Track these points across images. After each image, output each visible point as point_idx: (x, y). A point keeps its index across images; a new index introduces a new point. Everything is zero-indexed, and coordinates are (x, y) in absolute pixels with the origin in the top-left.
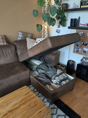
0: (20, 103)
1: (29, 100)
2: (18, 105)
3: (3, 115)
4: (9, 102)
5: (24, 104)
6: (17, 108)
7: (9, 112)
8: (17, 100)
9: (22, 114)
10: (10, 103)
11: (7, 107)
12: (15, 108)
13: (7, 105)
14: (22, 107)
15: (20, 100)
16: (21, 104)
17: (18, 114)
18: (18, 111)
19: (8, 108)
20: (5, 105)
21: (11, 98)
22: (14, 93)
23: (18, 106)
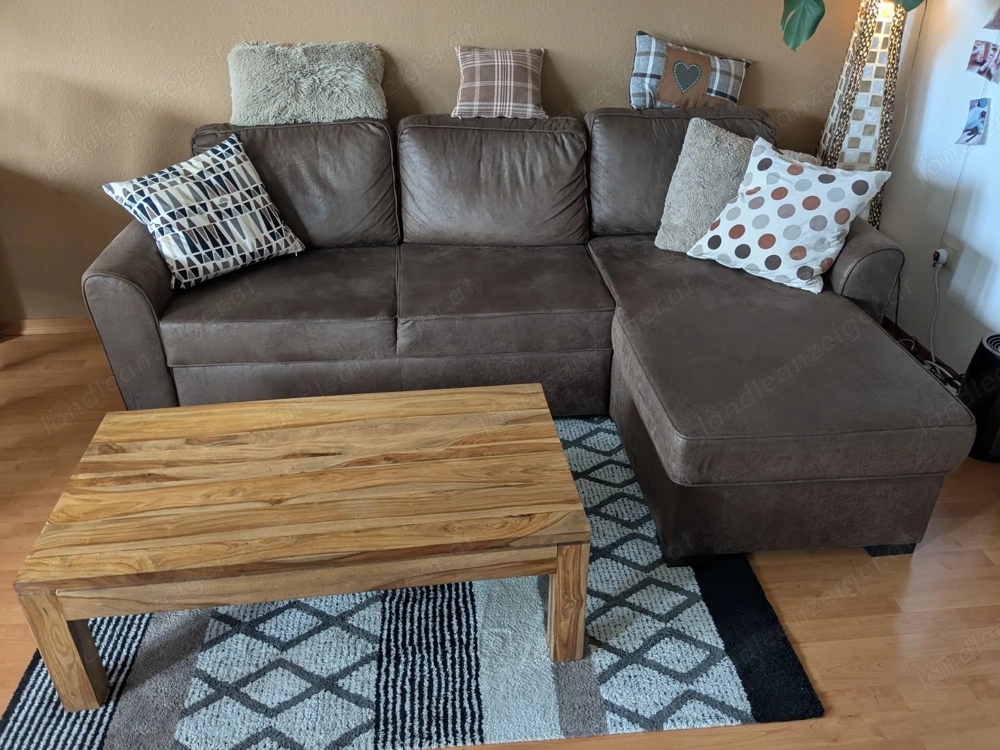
0: (456, 444)
1: (506, 451)
2: (440, 450)
3: (356, 458)
4: (410, 419)
5: (472, 454)
6: (433, 458)
7: (387, 459)
8: (453, 427)
9: (437, 489)
10: (414, 426)
11: (390, 437)
12: (420, 456)
13: (395, 431)
14: (454, 462)
15: (464, 432)
16: (458, 451)
17: (419, 482)
18: (428, 470)
19: (392, 444)
20: (386, 427)
21: (430, 410)
22: (457, 397)
23: (440, 454)
